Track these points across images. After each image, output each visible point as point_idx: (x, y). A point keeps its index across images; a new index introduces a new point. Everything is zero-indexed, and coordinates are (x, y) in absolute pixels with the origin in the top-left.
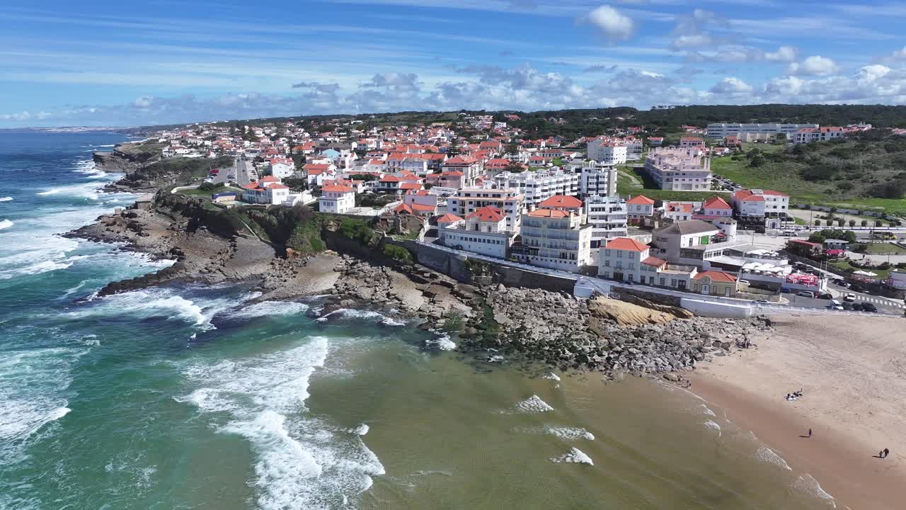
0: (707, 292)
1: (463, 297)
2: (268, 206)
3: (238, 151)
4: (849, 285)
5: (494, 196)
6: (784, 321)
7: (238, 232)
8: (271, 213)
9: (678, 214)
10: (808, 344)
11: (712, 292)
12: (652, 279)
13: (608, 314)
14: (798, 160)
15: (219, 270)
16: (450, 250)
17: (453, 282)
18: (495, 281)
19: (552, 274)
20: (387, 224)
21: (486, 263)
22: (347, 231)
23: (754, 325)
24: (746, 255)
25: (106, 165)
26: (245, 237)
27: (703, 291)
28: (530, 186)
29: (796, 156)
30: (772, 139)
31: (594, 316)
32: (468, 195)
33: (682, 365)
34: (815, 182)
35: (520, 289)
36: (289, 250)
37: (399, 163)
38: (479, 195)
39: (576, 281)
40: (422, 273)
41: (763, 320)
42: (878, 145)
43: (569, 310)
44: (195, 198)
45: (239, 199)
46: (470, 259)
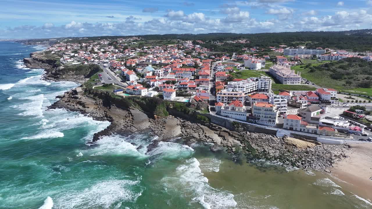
0: (325, 135)
1: (235, 137)
2: (141, 96)
3: (95, 61)
4: (370, 130)
5: (235, 95)
6: (355, 146)
7: (130, 107)
8: (142, 99)
9: (302, 101)
10: (367, 155)
11: (326, 134)
12: (304, 130)
13: (293, 144)
14: (328, 70)
15: (132, 125)
16: (223, 118)
17: (228, 130)
18: (244, 130)
19: (267, 128)
20: (195, 106)
21: (241, 123)
22: (178, 108)
23: (345, 148)
24: (333, 119)
25: (32, 65)
26: (133, 109)
27: (323, 134)
28: (242, 87)
29: (327, 68)
30: (311, 57)
31: (287, 145)
32: (224, 94)
33: (328, 166)
34: (337, 80)
35: (255, 133)
36: (155, 116)
37: (181, 74)
38: (229, 94)
39: (277, 131)
40: (215, 127)
41: (347, 145)
42: (356, 64)
43: (277, 142)
44: (104, 91)
45: (125, 92)
46: (234, 122)
